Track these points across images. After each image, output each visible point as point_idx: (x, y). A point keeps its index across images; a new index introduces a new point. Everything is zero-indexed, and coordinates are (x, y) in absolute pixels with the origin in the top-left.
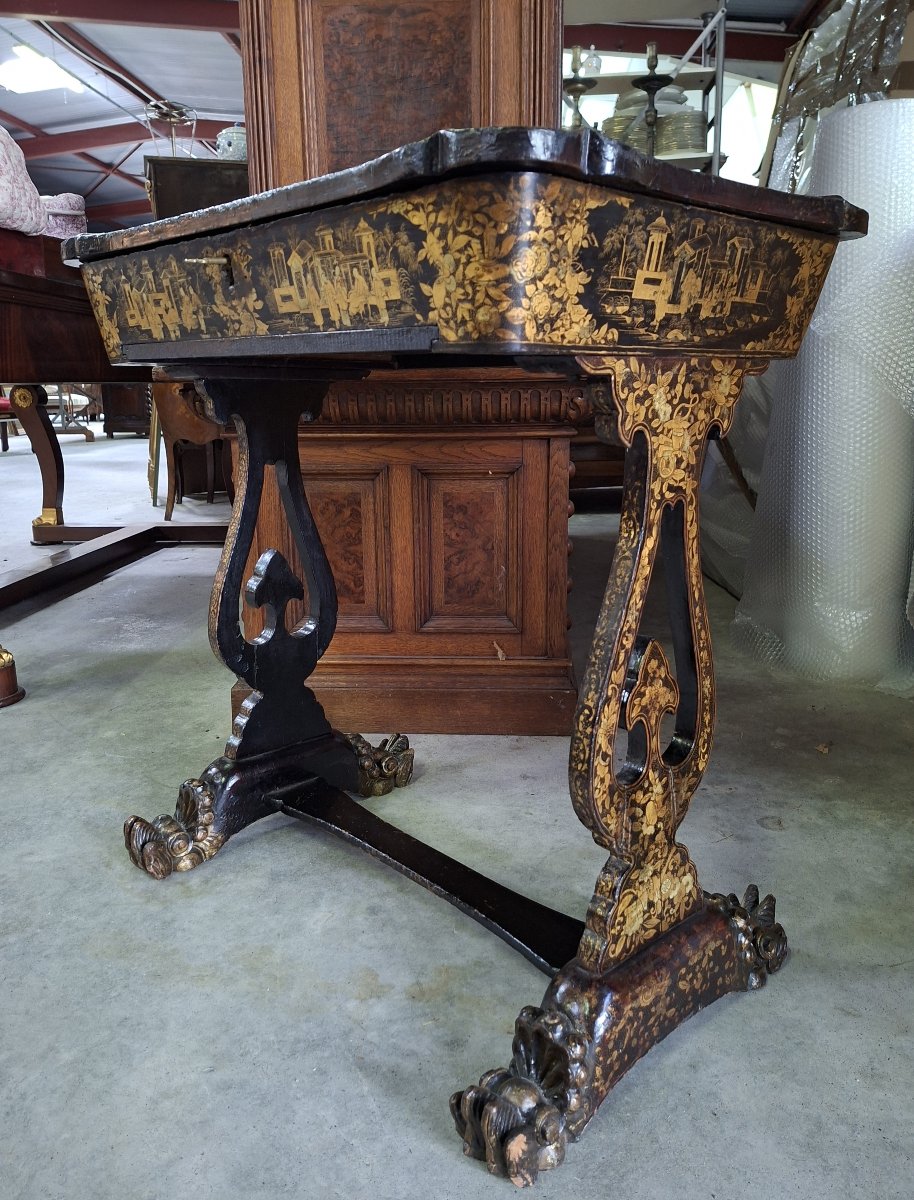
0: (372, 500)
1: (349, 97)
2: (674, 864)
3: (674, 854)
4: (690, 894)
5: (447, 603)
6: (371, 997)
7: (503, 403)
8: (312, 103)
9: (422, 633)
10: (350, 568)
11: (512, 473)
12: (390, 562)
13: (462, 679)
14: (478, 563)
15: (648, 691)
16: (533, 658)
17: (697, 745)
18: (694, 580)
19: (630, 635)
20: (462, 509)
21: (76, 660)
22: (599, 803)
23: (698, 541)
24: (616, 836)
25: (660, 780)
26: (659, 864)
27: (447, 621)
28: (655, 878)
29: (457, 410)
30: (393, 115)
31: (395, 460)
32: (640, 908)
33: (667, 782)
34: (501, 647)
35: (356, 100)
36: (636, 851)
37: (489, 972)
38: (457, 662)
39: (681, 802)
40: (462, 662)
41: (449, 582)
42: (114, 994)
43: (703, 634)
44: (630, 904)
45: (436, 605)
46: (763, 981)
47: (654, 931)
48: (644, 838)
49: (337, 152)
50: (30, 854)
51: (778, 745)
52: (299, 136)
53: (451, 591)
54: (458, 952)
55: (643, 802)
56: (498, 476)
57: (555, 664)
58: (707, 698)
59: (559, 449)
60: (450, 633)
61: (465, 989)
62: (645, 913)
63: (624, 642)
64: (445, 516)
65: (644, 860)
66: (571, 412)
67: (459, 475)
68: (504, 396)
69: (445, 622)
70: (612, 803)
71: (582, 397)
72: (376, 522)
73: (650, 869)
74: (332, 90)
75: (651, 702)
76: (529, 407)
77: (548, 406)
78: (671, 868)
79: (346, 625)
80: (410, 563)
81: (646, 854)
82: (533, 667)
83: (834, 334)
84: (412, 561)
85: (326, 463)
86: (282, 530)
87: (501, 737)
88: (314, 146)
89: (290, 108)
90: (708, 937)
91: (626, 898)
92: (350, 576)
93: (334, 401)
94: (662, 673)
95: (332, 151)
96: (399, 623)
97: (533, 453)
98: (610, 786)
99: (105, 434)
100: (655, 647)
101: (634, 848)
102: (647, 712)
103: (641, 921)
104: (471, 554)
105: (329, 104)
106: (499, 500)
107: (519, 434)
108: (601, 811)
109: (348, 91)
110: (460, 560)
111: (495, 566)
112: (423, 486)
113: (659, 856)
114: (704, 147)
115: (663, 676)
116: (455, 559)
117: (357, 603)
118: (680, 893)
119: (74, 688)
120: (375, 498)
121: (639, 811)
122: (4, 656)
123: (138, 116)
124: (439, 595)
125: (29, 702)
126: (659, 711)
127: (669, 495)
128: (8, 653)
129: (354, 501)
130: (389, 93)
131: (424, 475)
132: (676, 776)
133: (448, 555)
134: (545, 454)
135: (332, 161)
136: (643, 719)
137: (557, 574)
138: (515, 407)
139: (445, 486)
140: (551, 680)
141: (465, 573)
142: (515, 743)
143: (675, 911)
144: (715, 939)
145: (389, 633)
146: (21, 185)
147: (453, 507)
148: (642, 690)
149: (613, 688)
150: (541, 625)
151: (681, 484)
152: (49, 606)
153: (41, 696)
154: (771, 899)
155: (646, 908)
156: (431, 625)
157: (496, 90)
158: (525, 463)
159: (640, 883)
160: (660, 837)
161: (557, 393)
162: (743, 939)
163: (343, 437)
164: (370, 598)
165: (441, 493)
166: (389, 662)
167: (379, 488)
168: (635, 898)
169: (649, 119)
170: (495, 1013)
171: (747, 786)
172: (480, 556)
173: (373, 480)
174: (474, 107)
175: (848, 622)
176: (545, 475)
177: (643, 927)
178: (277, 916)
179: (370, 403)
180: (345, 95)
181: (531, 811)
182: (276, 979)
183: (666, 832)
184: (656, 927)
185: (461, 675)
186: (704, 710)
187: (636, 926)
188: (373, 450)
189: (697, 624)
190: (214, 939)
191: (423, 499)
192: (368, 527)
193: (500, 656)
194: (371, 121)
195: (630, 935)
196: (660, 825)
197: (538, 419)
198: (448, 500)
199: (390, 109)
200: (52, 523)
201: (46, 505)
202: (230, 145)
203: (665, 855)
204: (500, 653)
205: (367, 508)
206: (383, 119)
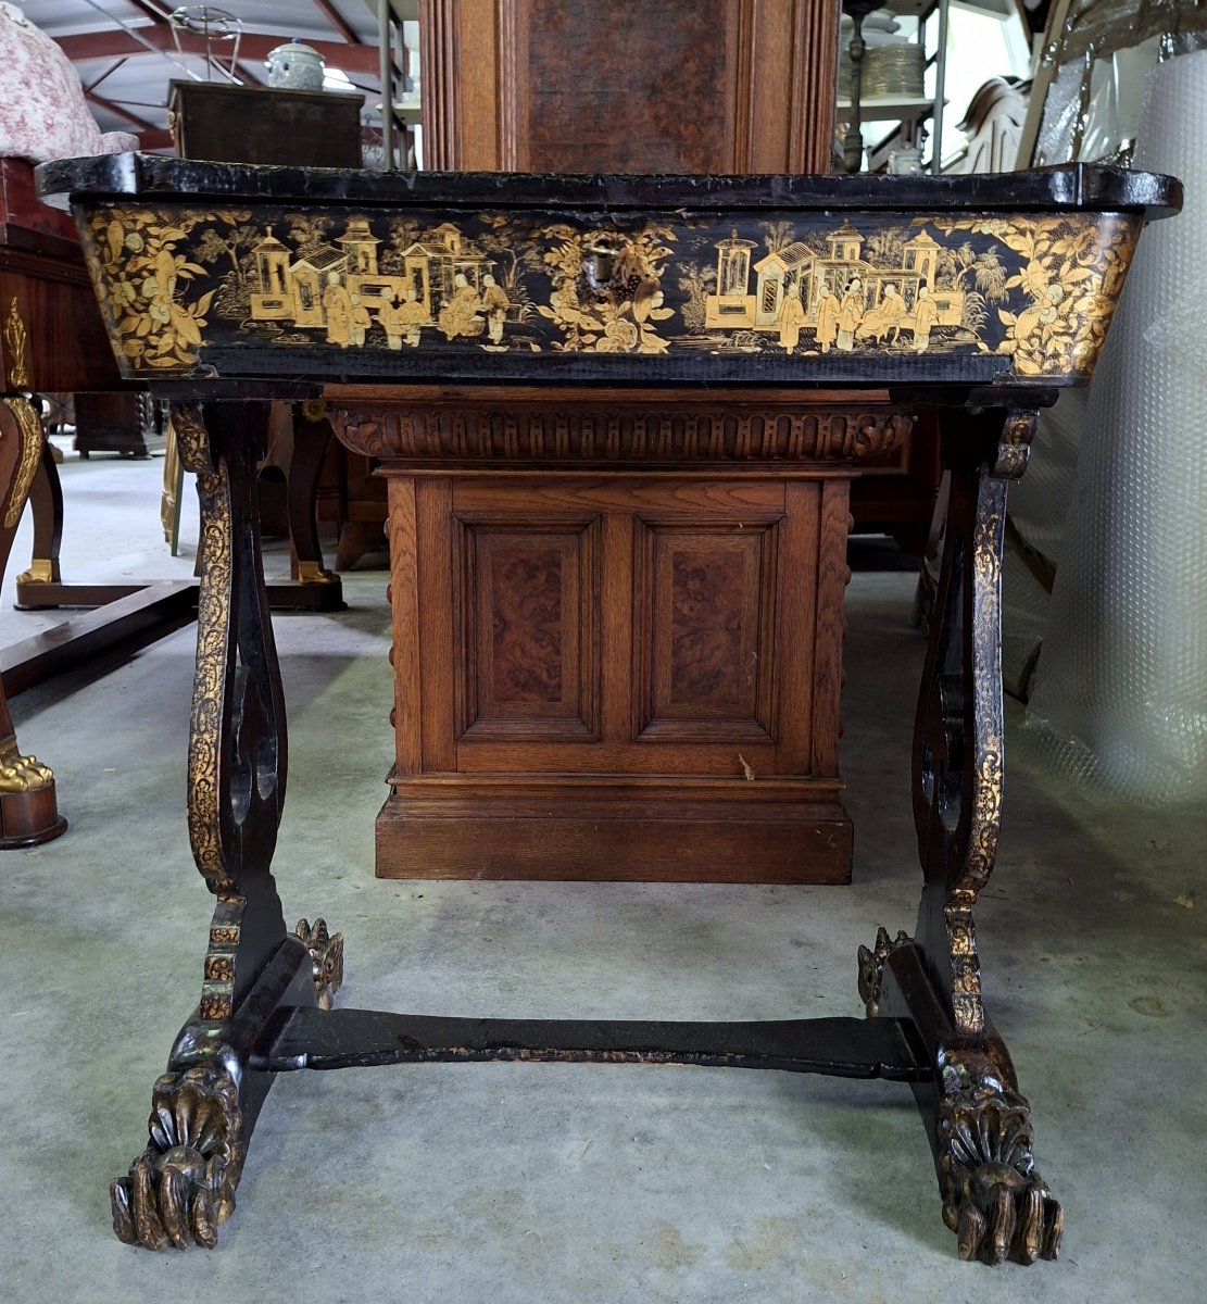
0: (575, 560)
1: (560, 18)
5: (673, 701)
6: (678, 1263)
7: (766, 434)
8: (511, 26)
9: (639, 743)
10: (543, 653)
11: (769, 526)
12: (600, 646)
13: (695, 806)
14: (718, 647)
16: (792, 777)
20: (699, 573)
21: (125, 776)
27: (674, 727)
29: (704, 441)
30: (620, 46)
31: (610, 506)
34: (747, 762)
35: (569, 24)
37: (831, 1224)
38: (688, 783)
40: (694, 783)
41: (678, 672)
42: (316, 1265)
45: (659, 703)
49: (542, 93)
50: (137, 1059)
52: (492, 69)
53: (680, 685)
54: (779, 1196)
56: (750, 530)
57: (824, 786)
59: (835, 495)
60: (679, 743)
61: (805, 1251)
64: (675, 583)
66: (859, 446)
67: (697, 528)
68: (769, 423)
69: (670, 727)
71: (874, 426)
72: (580, 590)
74: (538, 10)
76: (801, 438)
77: (828, 437)
79: (536, 731)
80: (626, 647)
82: (792, 789)
83: (1174, 347)
84: (629, 644)
85: (518, 511)
86: (453, 600)
87: (748, 886)
88: (511, 83)
89: (481, 32)
92: (543, 665)
93: (537, 427)
95: (535, 91)
96: (609, 728)
97: (799, 501)
99: (78, 453)
104: (709, 635)
105: (533, 28)
106: (751, 561)
107: (782, 474)
109: (560, 12)
110: (694, 643)
111: (742, 652)
112: (647, 543)
114: (920, 91)
116: (687, 641)
117: (550, 700)
119: (134, 817)
120: (580, 557)
122: (42, 771)
123: (124, 22)
124: (664, 692)
125: (75, 837)
128: (46, 768)
129: (552, 563)
130: (615, 16)
131: (649, 526)
133: (677, 636)
134: (815, 501)
135: (534, 105)
137: (827, 663)
138: (783, 438)
139: (676, 543)
140: (817, 808)
141: (700, 661)
142: (770, 896)
145: (593, 743)
146: (82, 122)
147: (684, 571)
150: (804, 732)
152: (65, 697)
153: (89, 829)
156: (653, 732)
157: (761, 17)
158: (788, 512)
161: (841, 421)
163: (544, 477)
164: (569, 694)
165: (670, 552)
166: (594, 783)
167: (586, 542)
169: (855, 53)
170: (857, 1284)
171: (1101, 955)
172: (722, 638)
173: (578, 534)
174: (730, 39)
175: (1190, 728)
176: (815, 528)
178: (513, 1147)
179: (586, 432)
180: (555, 17)
181: (820, 992)
182: (538, 1239)
185: (692, 801)
188: (583, 494)
190: (435, 1181)
191: (647, 559)
192: (571, 597)
193: (748, 775)
194: (590, 53)
197: (812, 454)
198: (679, 560)
199: (615, 37)
200: (45, 579)
201: (37, 555)
202: (286, 68)
204: (748, 771)
205: (569, 572)
206: (606, 51)
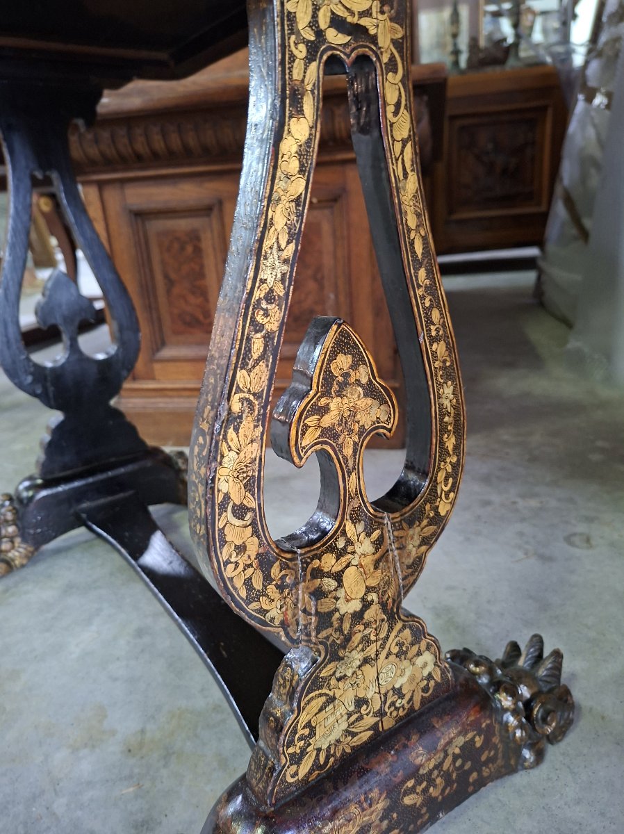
0: (210, 235)
2: (400, 644)
3: (400, 631)
4: (430, 677)
15: (334, 404)
17: (434, 482)
18: (412, 221)
19: (272, 308)
22: (239, 583)
23: (414, 147)
24: (284, 625)
25: (369, 535)
26: (371, 650)
28: (367, 668)
32: (342, 710)
33: (382, 536)
36: (327, 638)
39: (409, 561)
43: (435, 315)
44: (320, 710)
46: (540, 756)
47: (370, 733)
48: (341, 619)
51: (596, 457)
55: (337, 568)
58: (449, 414)
62: (350, 715)
63: (260, 318)
65: (344, 648)
70: (267, 578)
73: (357, 657)
75: (342, 421)
78: (395, 650)
81: (348, 639)
90: (453, 732)
91: (313, 703)
94: (363, 374)
98: (258, 555)
100: (344, 335)
101: (324, 634)
102: (335, 436)
103: (344, 726)
108: (243, 594)
113: (373, 638)
115: (364, 380)
118: (412, 679)
121: (330, 584)
126: (360, 434)
127: (335, 37)
132: (397, 526)
136: (325, 447)
143: (404, 702)
144: (463, 732)
148: (323, 401)
149: (242, 400)
151: (364, 22)
154: (557, 655)
155: (352, 708)
159: (339, 680)
160: (373, 613)
162: (511, 719)
168: (332, 699)
171: (559, 500)
173: (208, 215)
177: (348, 733)
183: (383, 605)
184: (374, 727)
186: (444, 430)
187: (337, 733)
189: (423, 298)
195: (324, 747)
196: (373, 596)
203: (382, 635)
205: (207, 243)
